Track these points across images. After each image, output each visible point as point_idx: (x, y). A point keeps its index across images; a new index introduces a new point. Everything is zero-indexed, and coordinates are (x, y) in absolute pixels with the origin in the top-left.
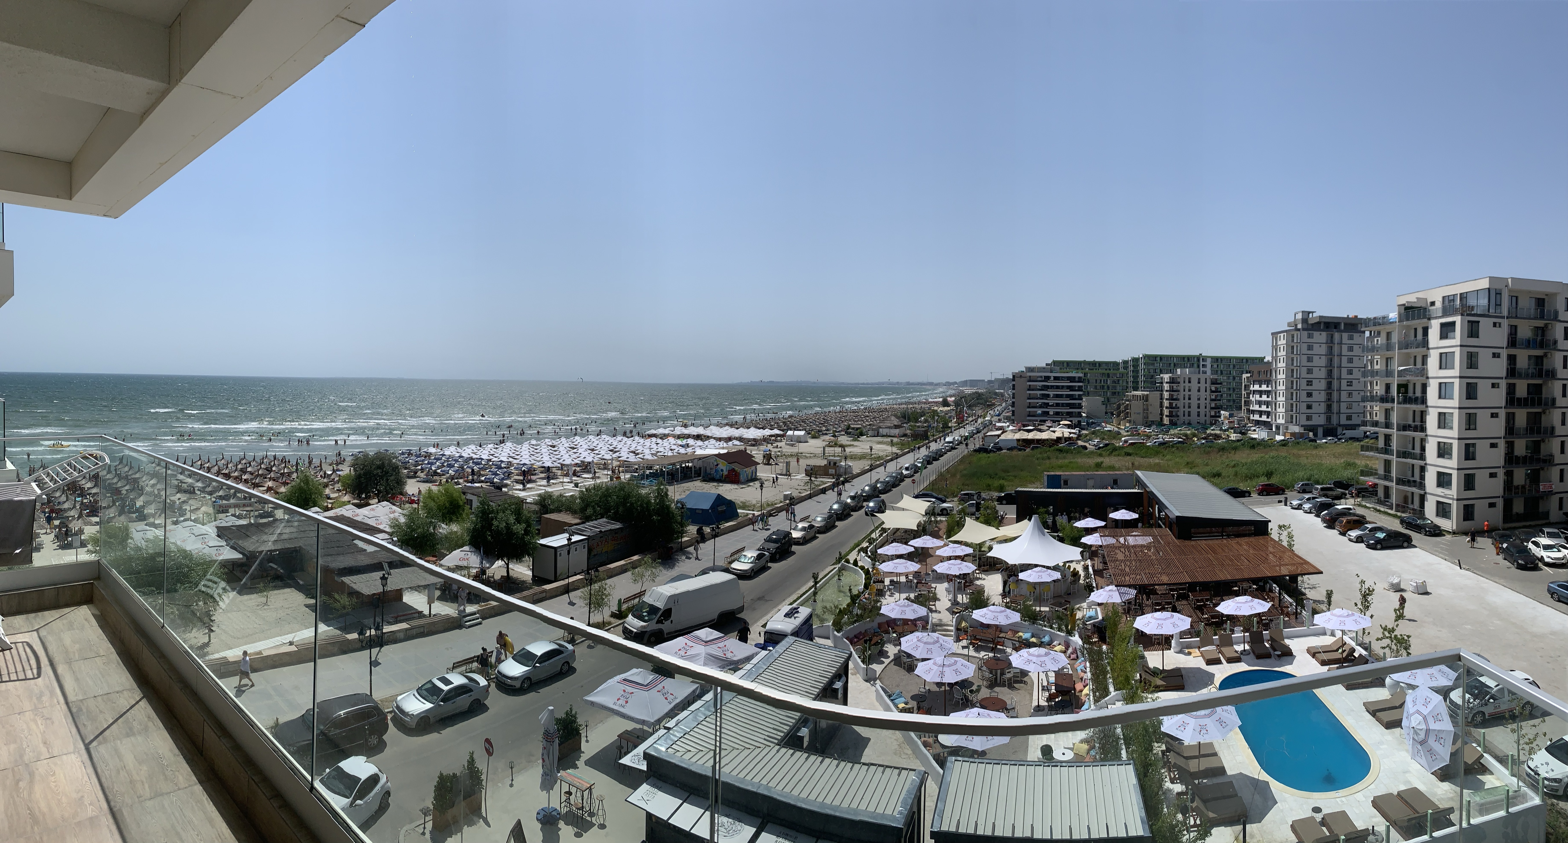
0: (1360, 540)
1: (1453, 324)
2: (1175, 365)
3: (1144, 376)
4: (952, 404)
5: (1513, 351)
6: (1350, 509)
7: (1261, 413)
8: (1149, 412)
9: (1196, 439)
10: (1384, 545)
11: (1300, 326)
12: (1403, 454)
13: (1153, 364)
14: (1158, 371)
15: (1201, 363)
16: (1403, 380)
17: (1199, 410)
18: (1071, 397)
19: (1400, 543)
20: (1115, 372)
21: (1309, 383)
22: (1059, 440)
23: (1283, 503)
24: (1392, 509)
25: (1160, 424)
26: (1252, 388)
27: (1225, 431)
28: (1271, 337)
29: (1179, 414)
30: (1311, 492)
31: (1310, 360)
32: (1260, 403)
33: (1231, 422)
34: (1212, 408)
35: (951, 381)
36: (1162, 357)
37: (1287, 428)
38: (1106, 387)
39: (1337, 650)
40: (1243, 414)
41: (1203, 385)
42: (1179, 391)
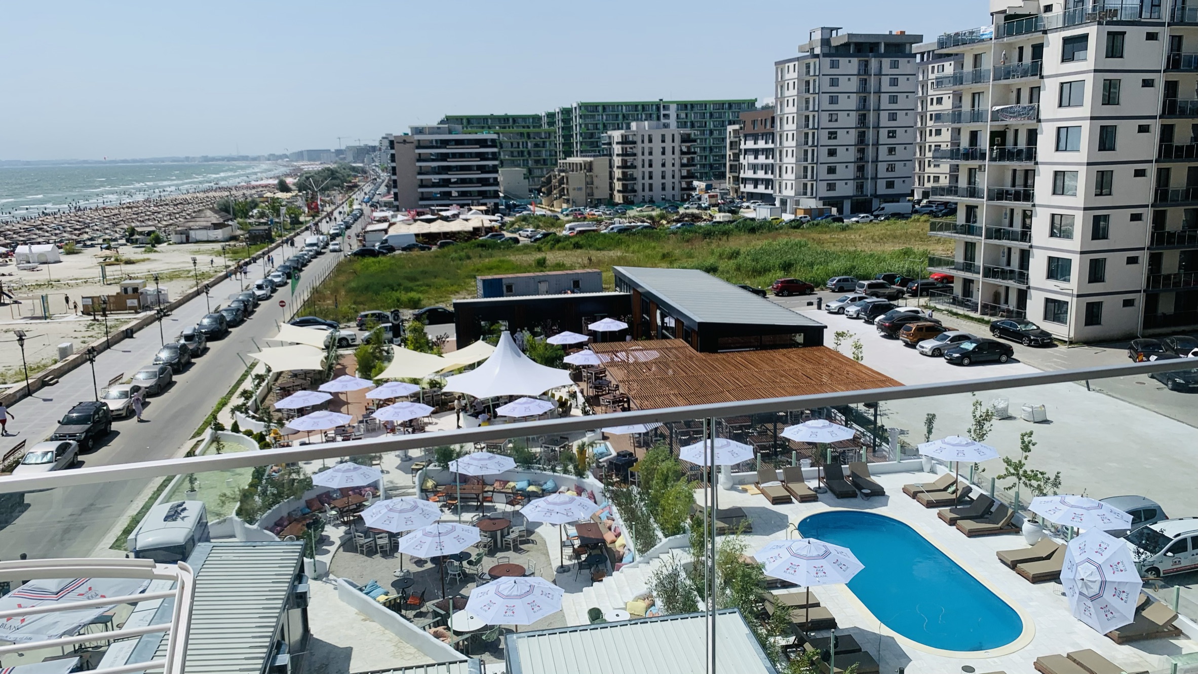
0: (936, 353)
1: (1085, 37)
2: (624, 116)
3: (581, 135)
4: (293, 187)
5: (1174, 76)
6: (917, 312)
7: (756, 182)
8: (594, 186)
9: (664, 222)
10: (973, 360)
11: (818, 51)
12: (995, 233)
13: (593, 116)
14: (601, 126)
15: (662, 112)
16: (999, 125)
17: (664, 181)
18: (482, 169)
19: (996, 357)
20: (537, 130)
21: (833, 135)
22: (476, 231)
23: (815, 306)
24: (976, 311)
25: (610, 203)
26: (743, 146)
27: (705, 209)
28: (774, 67)
29: (636, 187)
30: (853, 290)
31: (833, 100)
32: (754, 168)
33: (713, 196)
34: (683, 177)
35: (277, 153)
36: (605, 107)
37: (797, 203)
38: (526, 153)
39: (945, 489)
40: (728, 184)
41: (668, 145)
42: (635, 155)
